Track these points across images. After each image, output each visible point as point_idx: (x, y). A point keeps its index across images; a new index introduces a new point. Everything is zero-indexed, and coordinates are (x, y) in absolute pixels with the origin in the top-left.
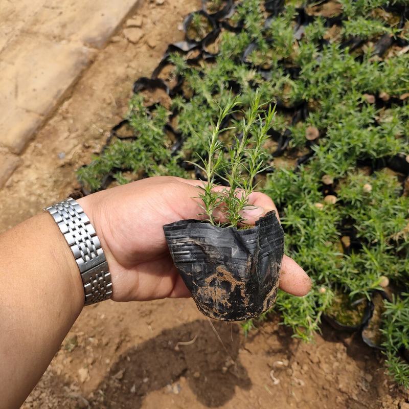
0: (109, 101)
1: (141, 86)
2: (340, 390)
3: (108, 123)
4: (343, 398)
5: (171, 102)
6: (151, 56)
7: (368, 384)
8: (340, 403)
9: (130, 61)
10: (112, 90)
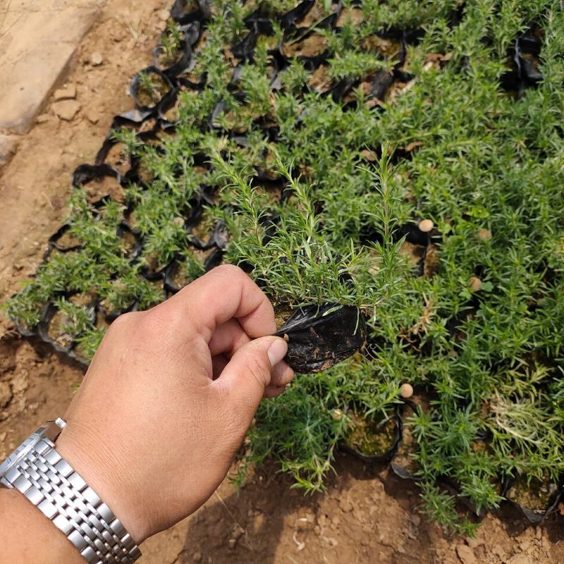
0: (42, 203)
1: (83, 176)
2: (382, 543)
3: (44, 232)
4: (387, 553)
5: (124, 192)
6: (94, 134)
7: (416, 529)
8: (385, 560)
9: (66, 144)
10: (45, 186)
